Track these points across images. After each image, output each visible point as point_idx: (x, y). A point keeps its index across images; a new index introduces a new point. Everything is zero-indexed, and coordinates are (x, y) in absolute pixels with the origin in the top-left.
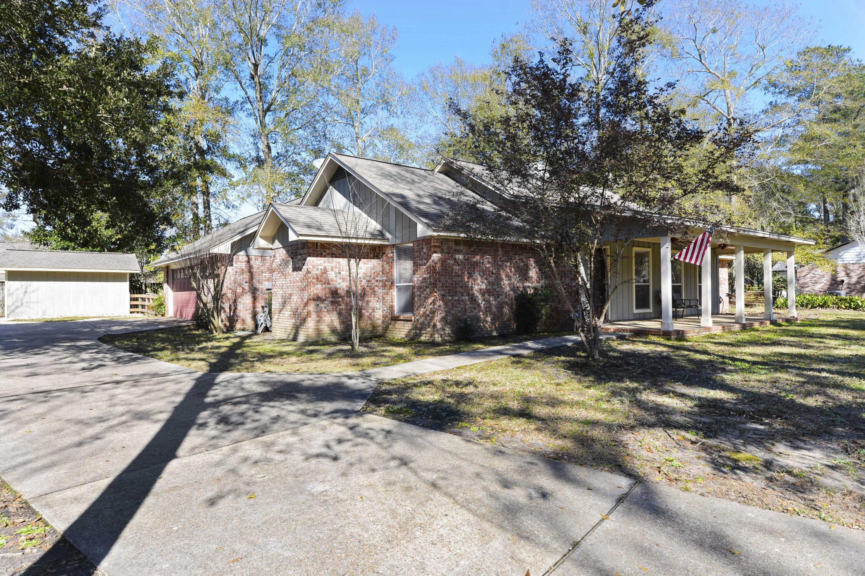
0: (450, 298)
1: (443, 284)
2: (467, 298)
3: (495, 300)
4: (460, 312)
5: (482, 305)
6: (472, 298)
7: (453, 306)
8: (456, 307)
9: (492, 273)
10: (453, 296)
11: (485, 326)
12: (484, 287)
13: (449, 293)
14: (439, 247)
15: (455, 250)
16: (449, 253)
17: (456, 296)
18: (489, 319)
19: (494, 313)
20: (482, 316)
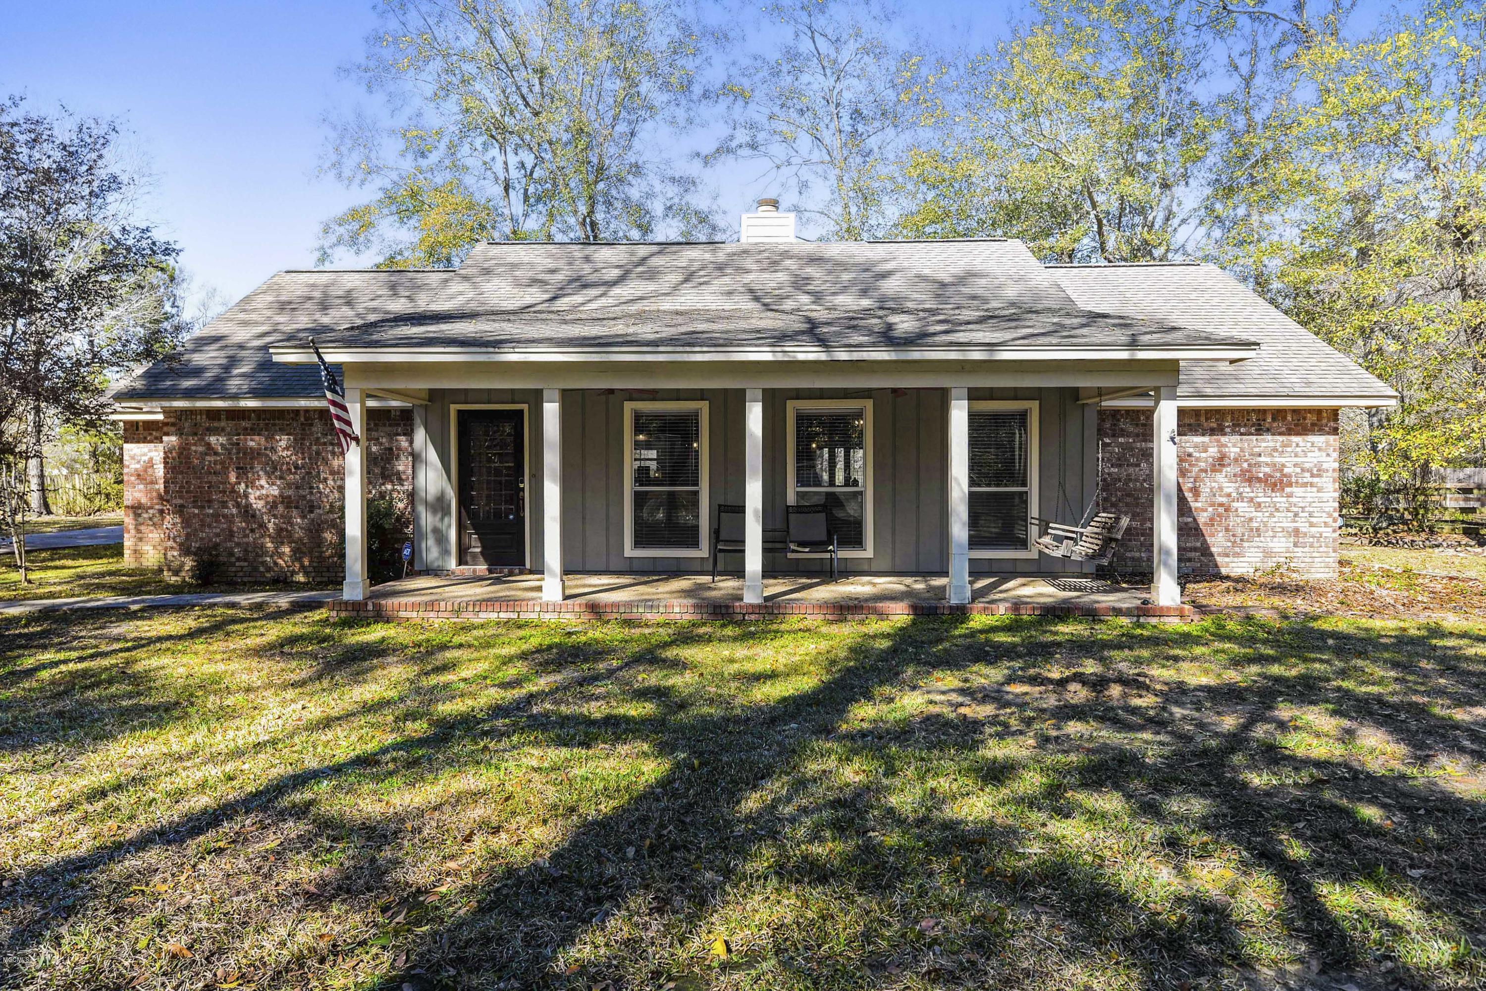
0: (196, 511)
1: (181, 487)
2: (234, 511)
3: (303, 517)
4: (218, 535)
5: (271, 526)
6: (246, 511)
7: (203, 525)
8: (210, 526)
9: (296, 467)
10: (202, 507)
11: (276, 564)
12: (275, 491)
13: (194, 502)
14: (173, 424)
15: (208, 429)
16: (195, 434)
17: (209, 508)
18: (286, 550)
19: (300, 539)
20: (269, 545)
